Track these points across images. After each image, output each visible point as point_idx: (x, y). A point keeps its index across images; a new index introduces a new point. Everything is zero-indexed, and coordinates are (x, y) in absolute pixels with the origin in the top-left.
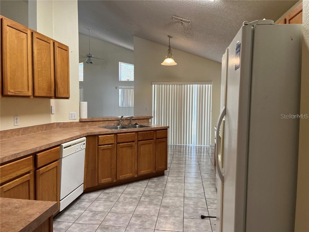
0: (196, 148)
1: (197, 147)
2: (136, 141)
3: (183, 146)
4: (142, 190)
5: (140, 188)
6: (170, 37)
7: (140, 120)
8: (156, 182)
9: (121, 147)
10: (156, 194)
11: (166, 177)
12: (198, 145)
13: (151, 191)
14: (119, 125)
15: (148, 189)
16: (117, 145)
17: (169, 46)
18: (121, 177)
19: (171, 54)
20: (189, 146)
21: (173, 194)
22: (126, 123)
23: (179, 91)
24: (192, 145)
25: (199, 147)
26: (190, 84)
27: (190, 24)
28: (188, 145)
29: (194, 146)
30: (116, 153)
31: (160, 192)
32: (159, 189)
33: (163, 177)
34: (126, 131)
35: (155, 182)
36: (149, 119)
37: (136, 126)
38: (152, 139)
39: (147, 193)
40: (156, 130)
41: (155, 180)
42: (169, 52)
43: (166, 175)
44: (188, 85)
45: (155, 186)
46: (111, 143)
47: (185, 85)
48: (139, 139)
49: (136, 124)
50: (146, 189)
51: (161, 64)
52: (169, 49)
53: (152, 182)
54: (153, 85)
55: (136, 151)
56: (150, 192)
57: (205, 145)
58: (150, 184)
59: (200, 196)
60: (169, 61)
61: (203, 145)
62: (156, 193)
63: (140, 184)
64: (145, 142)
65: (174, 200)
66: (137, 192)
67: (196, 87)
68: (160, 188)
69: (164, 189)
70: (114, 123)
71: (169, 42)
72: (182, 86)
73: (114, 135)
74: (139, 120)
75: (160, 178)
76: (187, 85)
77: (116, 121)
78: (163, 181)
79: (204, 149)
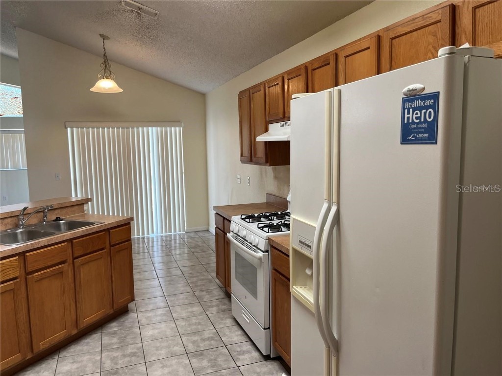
0: (162, 240)
1: (164, 238)
2: (70, 260)
3: (138, 239)
4: (96, 361)
5: (89, 357)
6: (104, 37)
7: (65, 211)
8: (118, 332)
9: (36, 282)
10: (130, 362)
11: (132, 315)
12: (164, 234)
13: (117, 357)
14: (17, 226)
15: (107, 353)
16: (26, 279)
17: (105, 56)
18: (42, 345)
19: (110, 72)
20: (148, 238)
21: (163, 353)
22: (34, 220)
23: (123, 139)
24: (154, 235)
25: (166, 236)
26: (143, 127)
27: (156, 18)
28: (146, 235)
29: (157, 237)
30: (24, 295)
31: (134, 354)
32: (130, 350)
33: (127, 317)
34: (47, 244)
35: (115, 333)
36: (83, 204)
37: (60, 223)
38: (103, 249)
39: (108, 364)
40: (108, 230)
41: (114, 327)
42: (106, 67)
43: (132, 311)
44: (140, 128)
45: (120, 343)
46: (12, 276)
47: (133, 128)
48: (76, 255)
49: (58, 219)
50: (103, 355)
51: (90, 90)
52: (105, 62)
53: (109, 333)
54: (69, 129)
55: (70, 280)
56: (114, 360)
57: (178, 232)
58: (106, 340)
59: (213, 342)
60: (106, 85)
61: (173, 233)
62: (127, 359)
63: (86, 347)
64: (89, 257)
65: (171, 365)
66: (88, 369)
67: (153, 132)
68: (133, 346)
69: (141, 345)
70: (6, 225)
71: (104, 48)
72: (128, 130)
73: (17, 257)
74: (62, 210)
75: (124, 321)
76: (138, 128)
77: (9, 220)
78: (132, 327)
79: (175, 239)
